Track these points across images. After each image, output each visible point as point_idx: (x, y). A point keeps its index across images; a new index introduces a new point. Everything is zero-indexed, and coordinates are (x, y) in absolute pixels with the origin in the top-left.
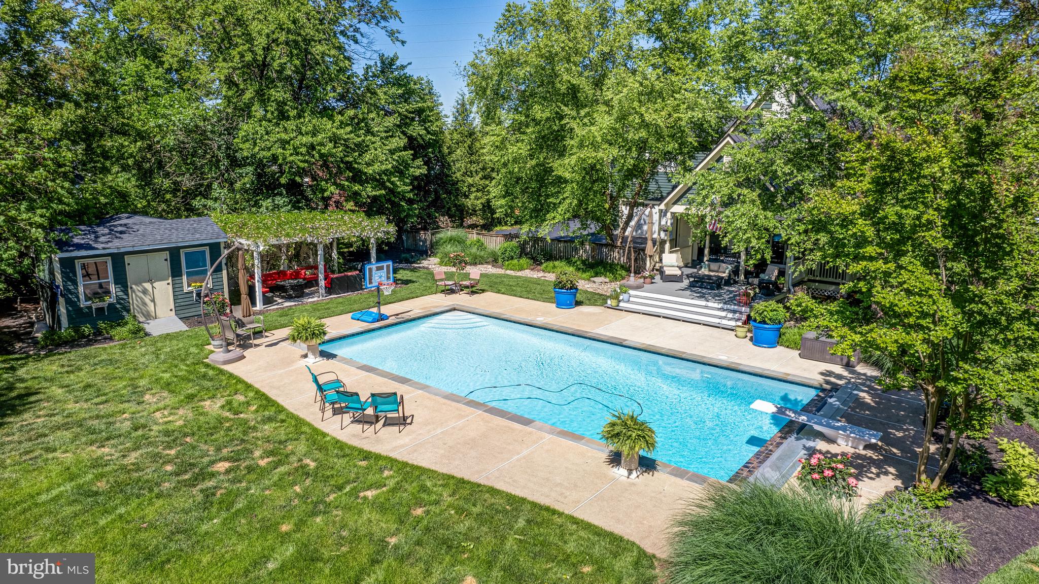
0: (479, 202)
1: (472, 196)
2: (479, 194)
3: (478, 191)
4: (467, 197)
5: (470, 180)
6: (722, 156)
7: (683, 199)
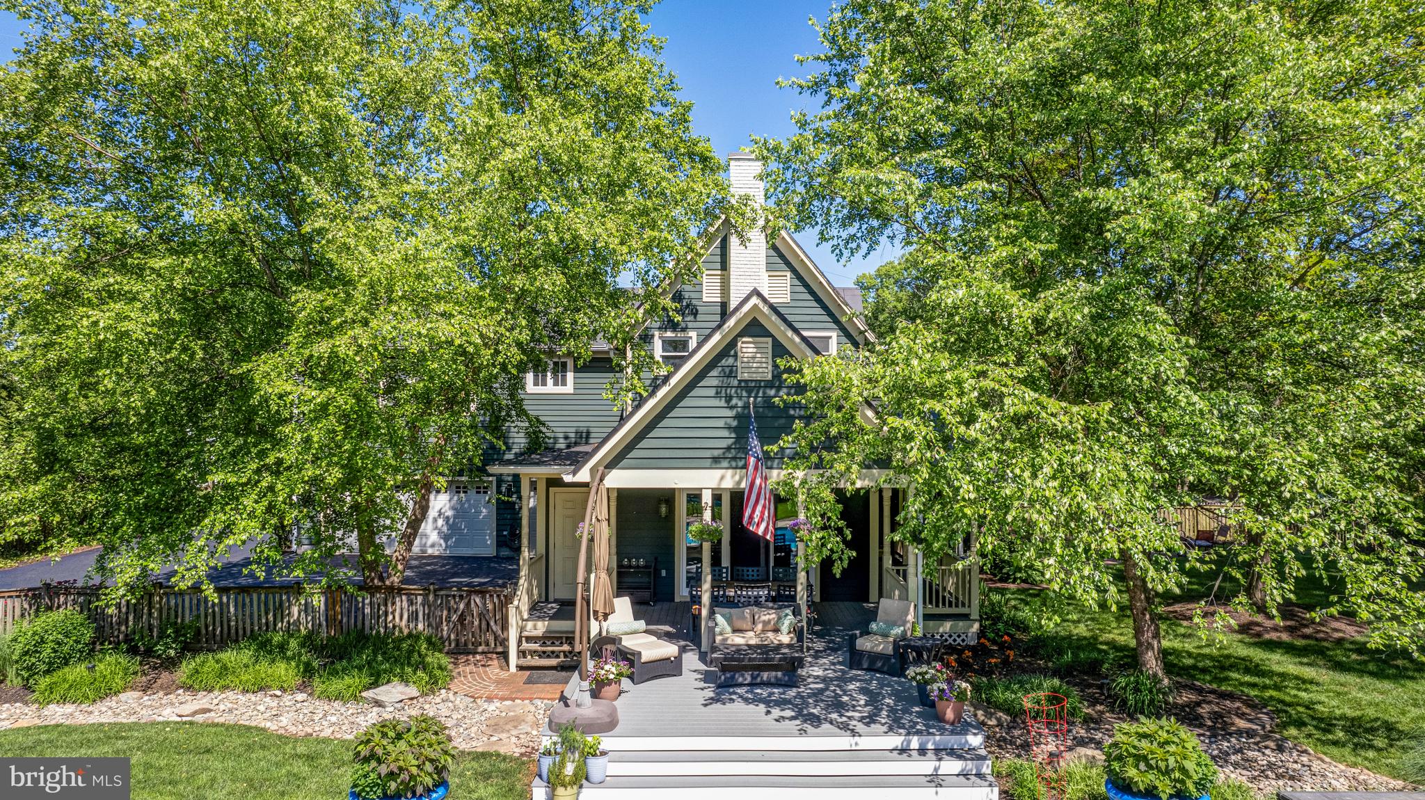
6: (732, 344)
7: (634, 454)
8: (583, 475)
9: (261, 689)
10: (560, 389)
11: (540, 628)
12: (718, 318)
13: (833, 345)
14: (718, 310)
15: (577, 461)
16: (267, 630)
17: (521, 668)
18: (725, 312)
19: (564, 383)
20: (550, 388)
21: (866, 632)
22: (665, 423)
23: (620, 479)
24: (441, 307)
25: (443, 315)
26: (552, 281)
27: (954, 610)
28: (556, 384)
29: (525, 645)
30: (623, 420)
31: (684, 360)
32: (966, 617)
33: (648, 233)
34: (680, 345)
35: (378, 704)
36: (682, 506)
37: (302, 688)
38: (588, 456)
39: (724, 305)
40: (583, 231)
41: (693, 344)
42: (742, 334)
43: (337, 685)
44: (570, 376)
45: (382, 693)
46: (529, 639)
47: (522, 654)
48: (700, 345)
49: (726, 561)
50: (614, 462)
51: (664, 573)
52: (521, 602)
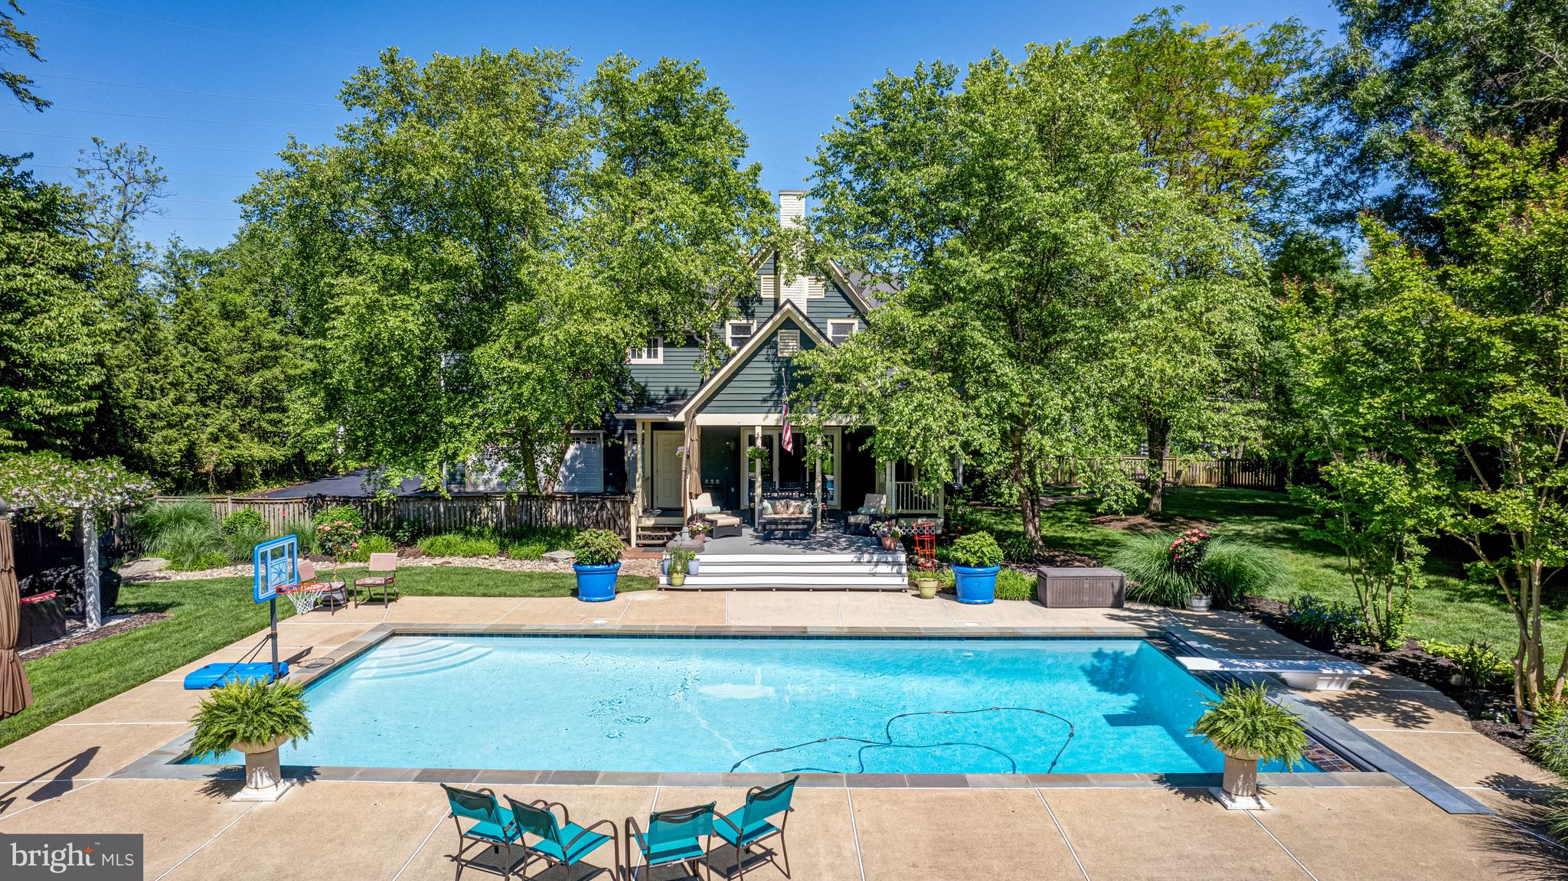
0: (174, 447)
1: (158, 437)
2: (172, 433)
3: (170, 426)
4: (143, 439)
5: (153, 406)
6: (775, 334)
7: (712, 404)
8: (680, 417)
9: (475, 555)
10: (652, 361)
11: (650, 522)
12: (772, 310)
13: (856, 328)
14: (772, 303)
15: (675, 410)
16: (466, 525)
17: (637, 545)
18: (777, 307)
19: (656, 356)
20: (645, 360)
21: (855, 513)
22: (732, 384)
23: (704, 419)
24: (598, 315)
25: (600, 319)
26: (663, 298)
27: (928, 512)
28: (649, 356)
29: (640, 532)
30: (703, 383)
31: (747, 340)
32: (935, 516)
33: (722, 268)
34: (746, 329)
35: (553, 560)
36: (745, 440)
37: (501, 554)
38: (681, 407)
39: (776, 300)
40: (683, 269)
41: (754, 329)
42: (780, 328)
43: (526, 550)
44: (660, 350)
45: (554, 554)
46: (643, 529)
47: (638, 537)
48: (759, 329)
49: (776, 479)
50: (700, 409)
51: (733, 489)
52: (637, 505)
